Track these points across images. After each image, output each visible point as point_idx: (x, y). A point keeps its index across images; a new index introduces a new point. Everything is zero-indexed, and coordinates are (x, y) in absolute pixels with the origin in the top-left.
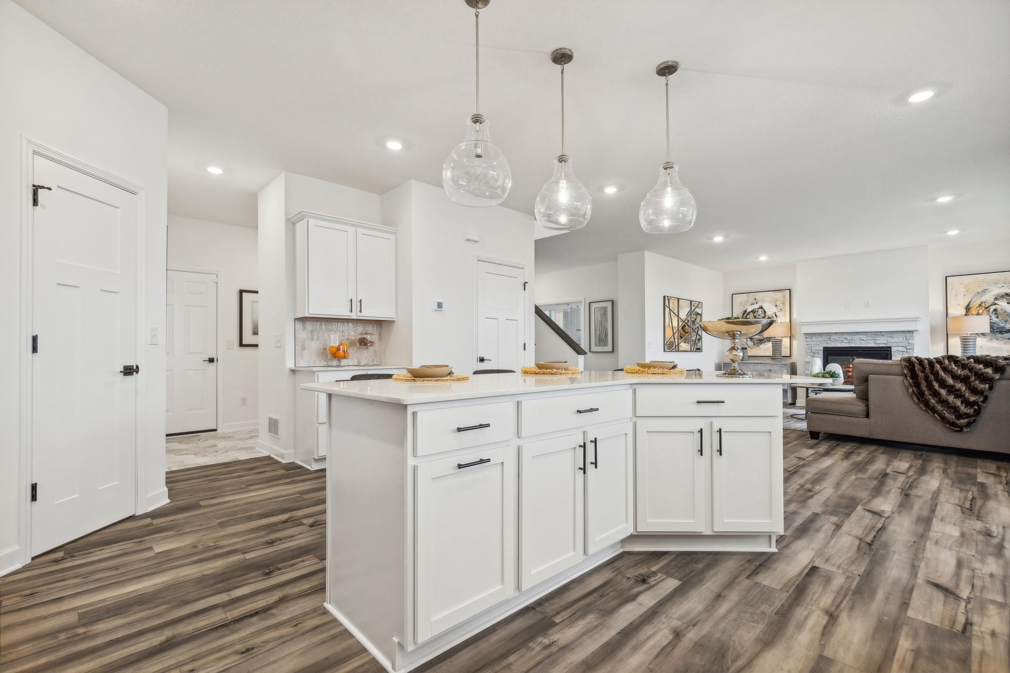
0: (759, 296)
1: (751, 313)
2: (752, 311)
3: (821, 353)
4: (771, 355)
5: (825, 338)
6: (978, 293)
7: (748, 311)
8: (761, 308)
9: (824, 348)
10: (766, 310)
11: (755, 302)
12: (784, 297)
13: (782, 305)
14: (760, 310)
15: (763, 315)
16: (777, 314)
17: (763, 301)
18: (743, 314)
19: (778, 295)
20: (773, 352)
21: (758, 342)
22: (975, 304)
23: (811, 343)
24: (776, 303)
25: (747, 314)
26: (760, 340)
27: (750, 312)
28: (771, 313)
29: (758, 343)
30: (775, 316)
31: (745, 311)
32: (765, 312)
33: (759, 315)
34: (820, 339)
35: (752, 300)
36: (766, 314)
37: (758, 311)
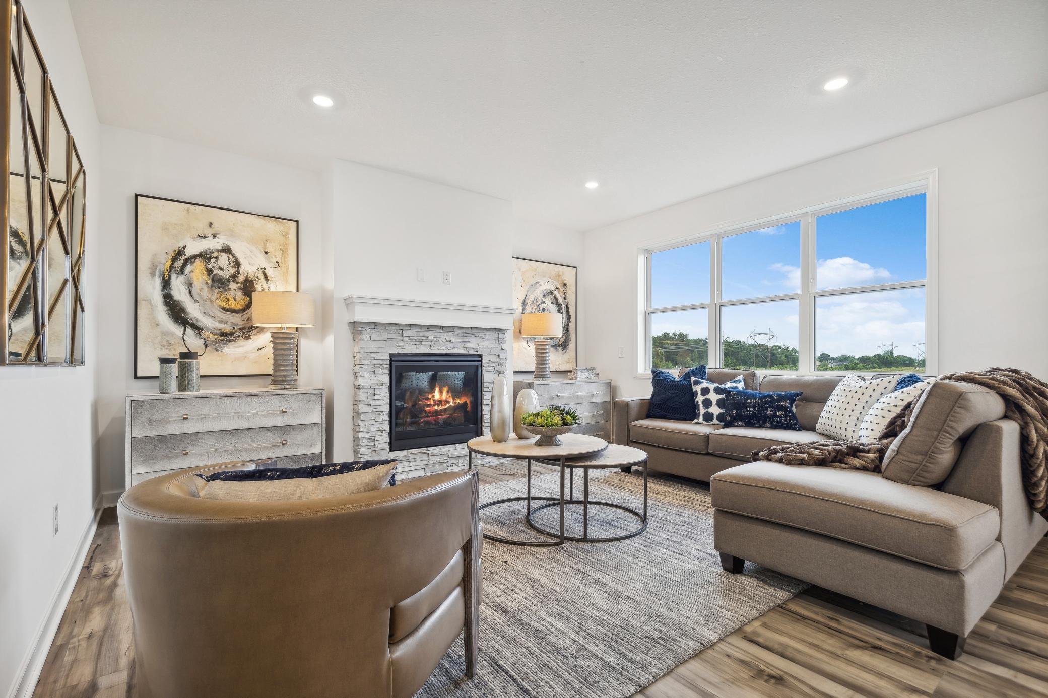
0: (222, 219)
1: (198, 260)
2: (201, 255)
3: (387, 365)
4: (271, 372)
5: (394, 335)
6: (532, 285)
7: (189, 252)
8: (227, 250)
9: (392, 355)
10: (241, 260)
11: (209, 232)
12: (285, 235)
13: (279, 254)
14: (224, 257)
15: (232, 271)
16: (269, 272)
17: (232, 233)
18: (174, 260)
19: (271, 226)
20: (276, 366)
21: (219, 338)
22: (530, 299)
23: (370, 344)
24: (265, 245)
25: (186, 262)
26: (223, 334)
27: (194, 257)
28: (254, 269)
29: (217, 342)
30: (262, 277)
31: (180, 253)
32: (237, 264)
33: (221, 269)
34: (385, 336)
35: (202, 227)
36: (241, 269)
37: (217, 258)
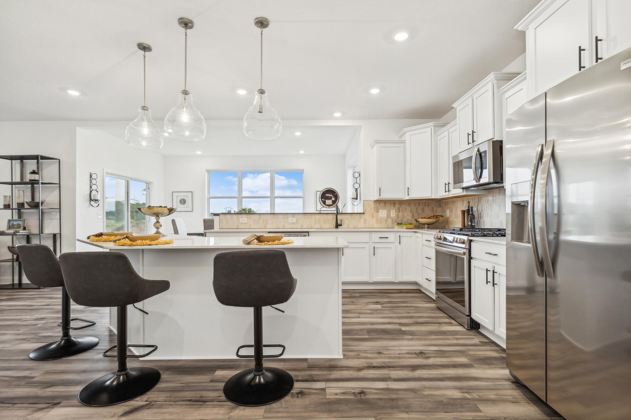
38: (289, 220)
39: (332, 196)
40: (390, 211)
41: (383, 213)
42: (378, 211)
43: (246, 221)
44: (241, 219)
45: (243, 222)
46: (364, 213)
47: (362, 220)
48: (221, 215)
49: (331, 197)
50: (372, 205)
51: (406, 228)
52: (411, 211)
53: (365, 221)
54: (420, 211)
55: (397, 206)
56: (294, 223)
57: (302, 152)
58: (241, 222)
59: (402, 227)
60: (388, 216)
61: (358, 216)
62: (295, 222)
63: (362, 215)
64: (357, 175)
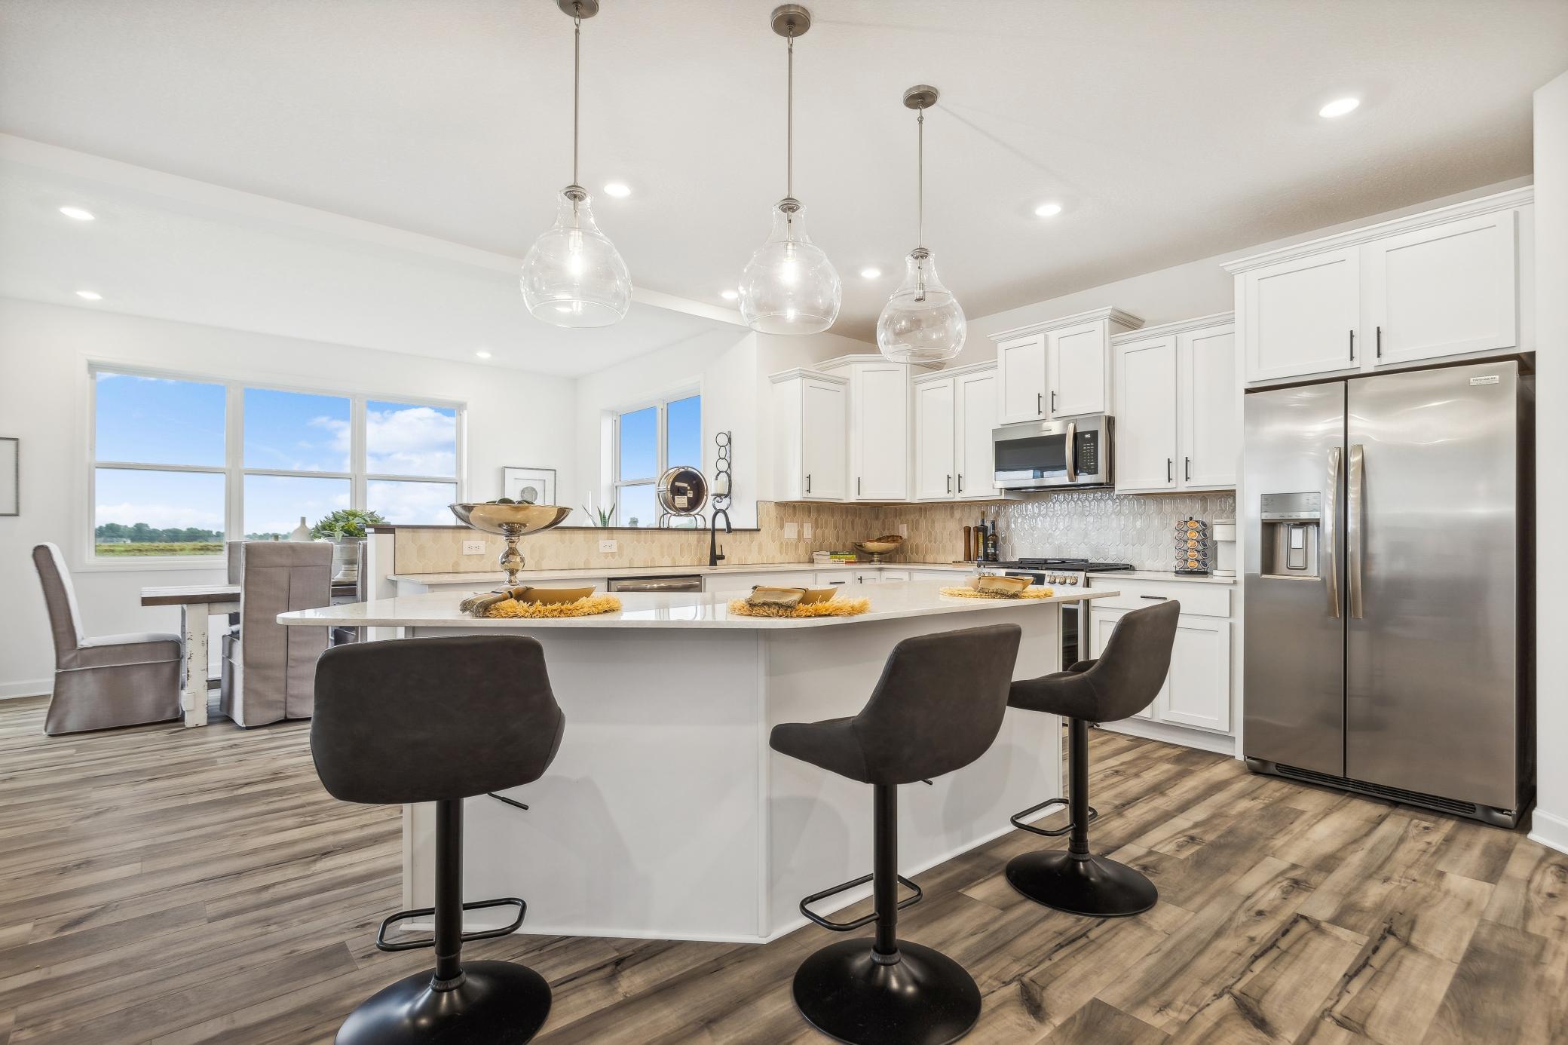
38: (601, 547)
39: (689, 488)
40: (802, 526)
41: (791, 531)
42: (782, 527)
43: (482, 551)
44: (466, 544)
45: (473, 552)
46: (759, 530)
47: (755, 546)
48: (400, 530)
49: (685, 489)
50: (773, 511)
51: (847, 563)
52: (835, 528)
53: (760, 545)
54: (848, 526)
55: (814, 515)
56: (613, 554)
57: (484, 355)
58: (466, 551)
59: (839, 559)
60: (800, 534)
61: (748, 535)
62: (616, 551)
63: (756, 535)
64: (723, 440)
